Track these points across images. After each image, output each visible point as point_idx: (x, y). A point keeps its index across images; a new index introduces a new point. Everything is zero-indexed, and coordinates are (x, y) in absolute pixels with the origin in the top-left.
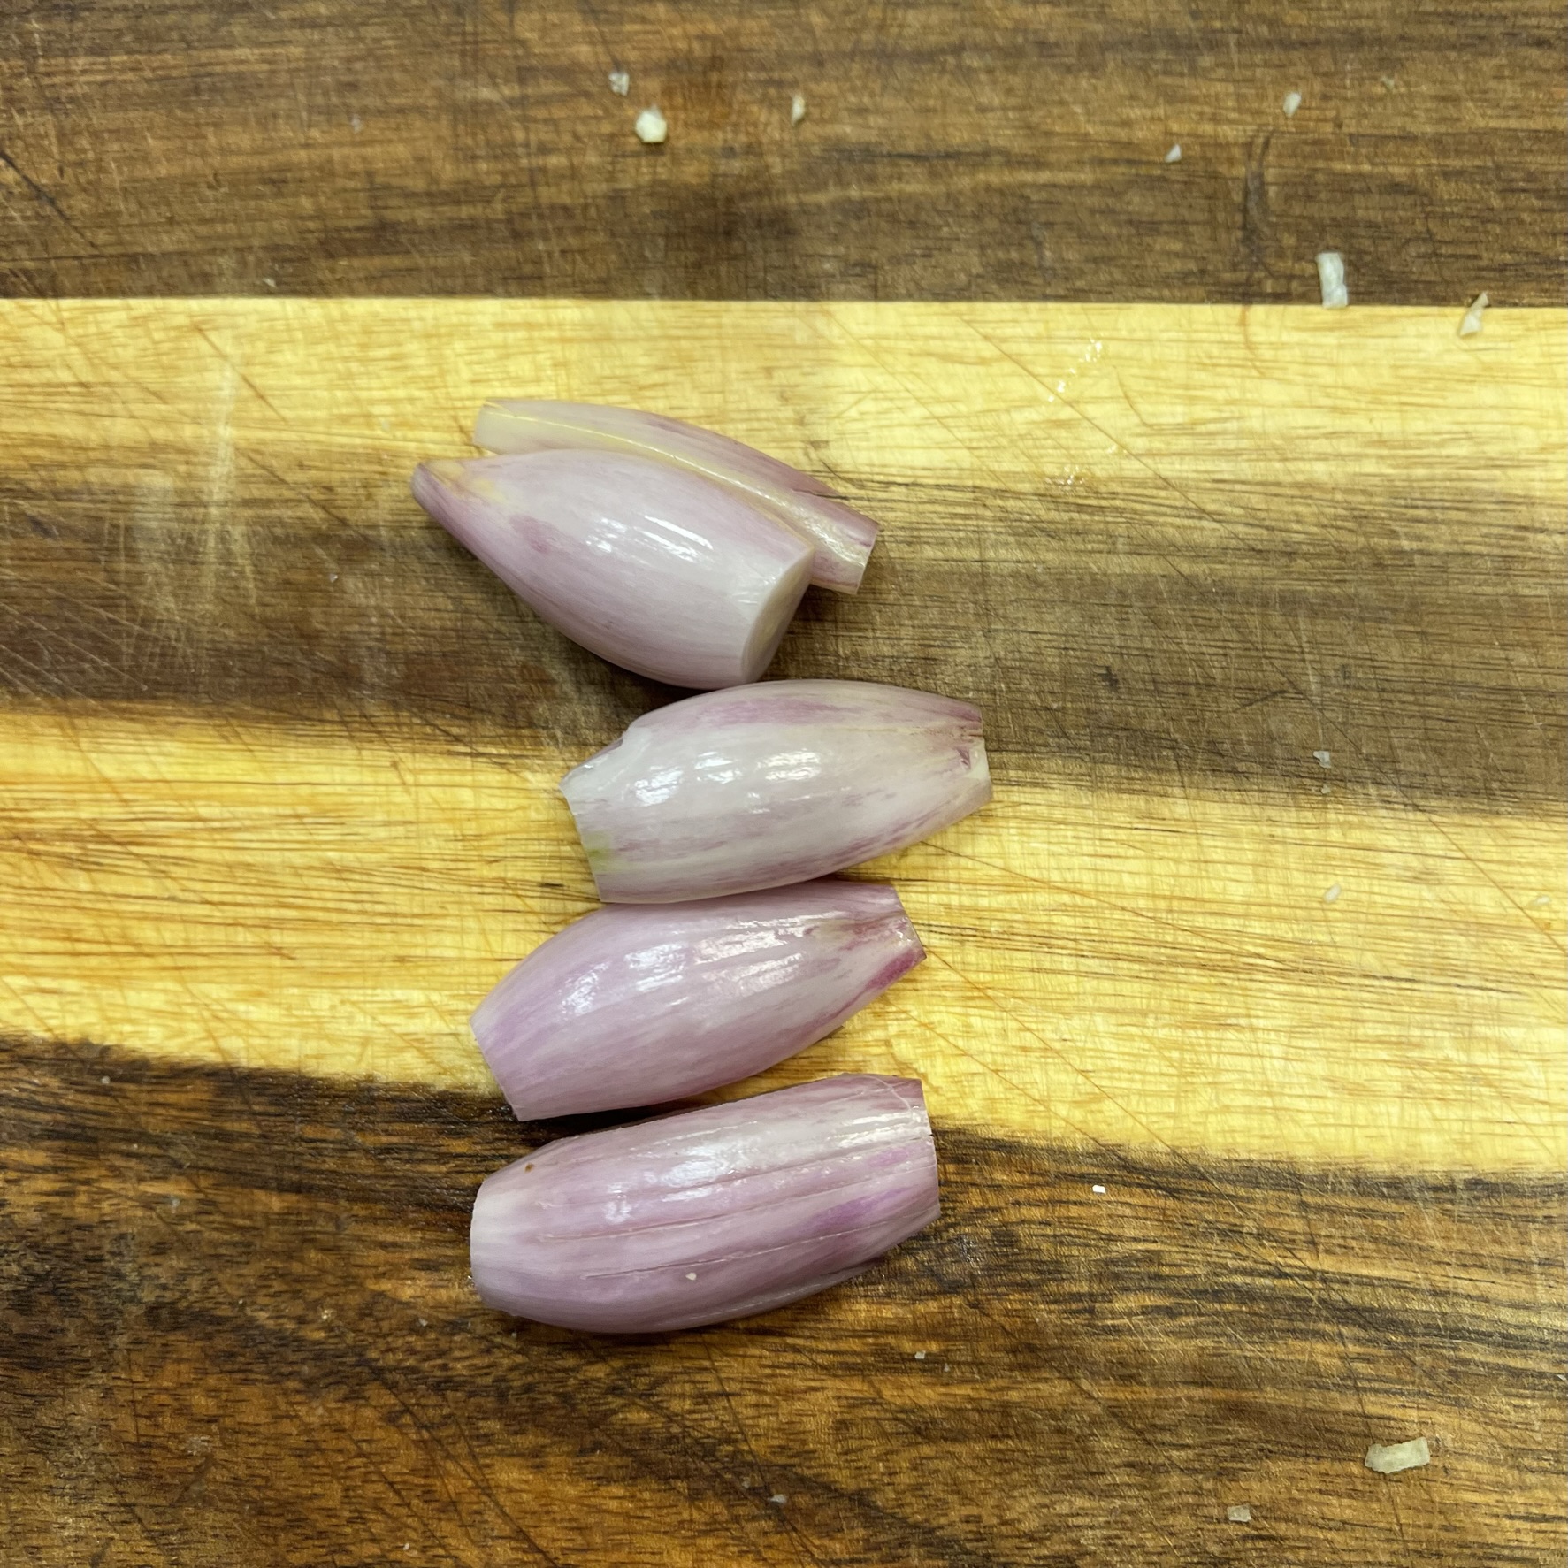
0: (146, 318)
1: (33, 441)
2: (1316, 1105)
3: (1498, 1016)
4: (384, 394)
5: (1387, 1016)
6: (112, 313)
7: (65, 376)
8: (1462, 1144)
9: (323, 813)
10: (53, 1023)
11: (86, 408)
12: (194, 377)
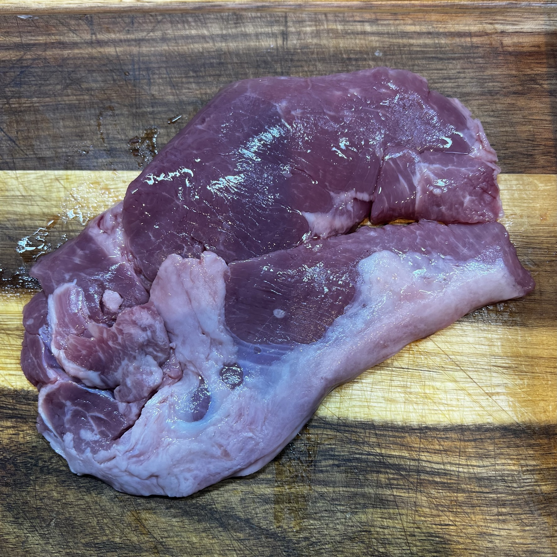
0: (42, 176)
1: (8, 213)
2: (380, 405)
3: (433, 379)
5: (401, 379)
6: (32, 175)
7: (18, 193)
8: (422, 416)
10: (13, 384)
11: (24, 203)
12: (56, 194)
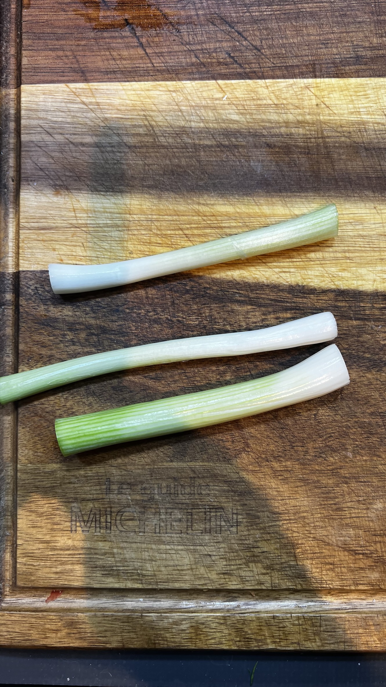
4: (363, 105)
7: (270, 102)
9: (357, 221)
11: (277, 111)
12: (308, 101)
